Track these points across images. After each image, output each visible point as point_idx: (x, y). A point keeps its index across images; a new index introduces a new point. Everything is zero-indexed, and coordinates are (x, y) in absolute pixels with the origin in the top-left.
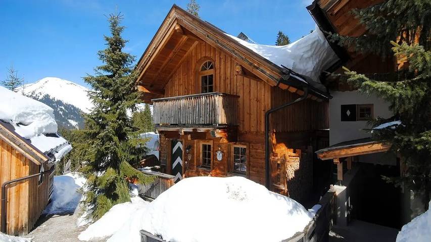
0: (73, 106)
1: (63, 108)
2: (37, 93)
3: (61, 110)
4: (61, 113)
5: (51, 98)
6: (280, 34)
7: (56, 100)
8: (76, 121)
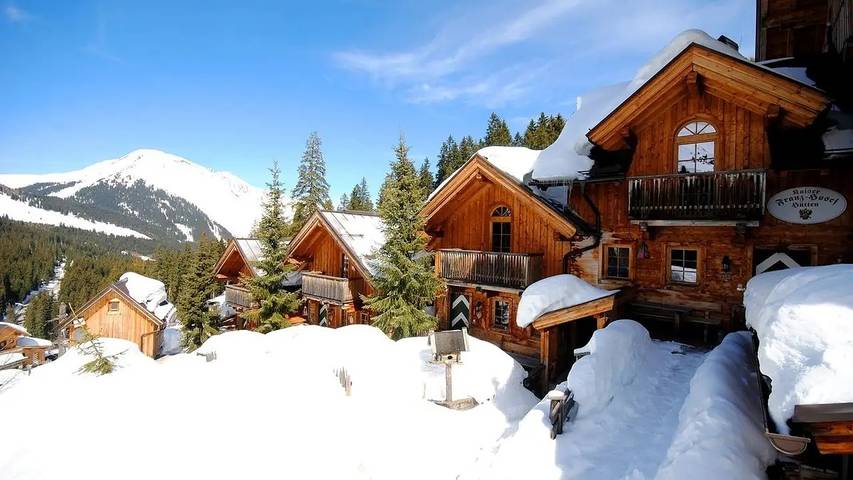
0: (184, 201)
1: (168, 204)
2: (123, 176)
3: (164, 205)
4: (164, 211)
5: (147, 185)
6: (493, 117)
7: (155, 189)
8: (189, 227)
